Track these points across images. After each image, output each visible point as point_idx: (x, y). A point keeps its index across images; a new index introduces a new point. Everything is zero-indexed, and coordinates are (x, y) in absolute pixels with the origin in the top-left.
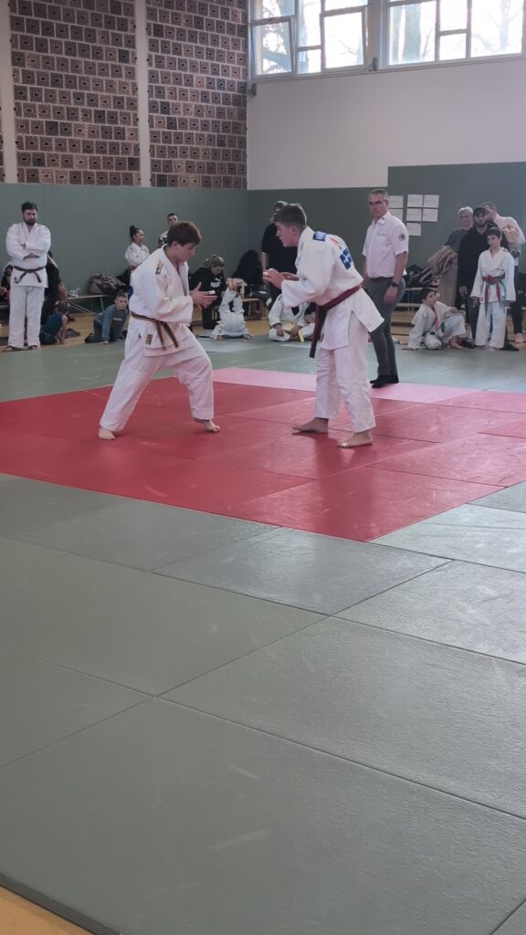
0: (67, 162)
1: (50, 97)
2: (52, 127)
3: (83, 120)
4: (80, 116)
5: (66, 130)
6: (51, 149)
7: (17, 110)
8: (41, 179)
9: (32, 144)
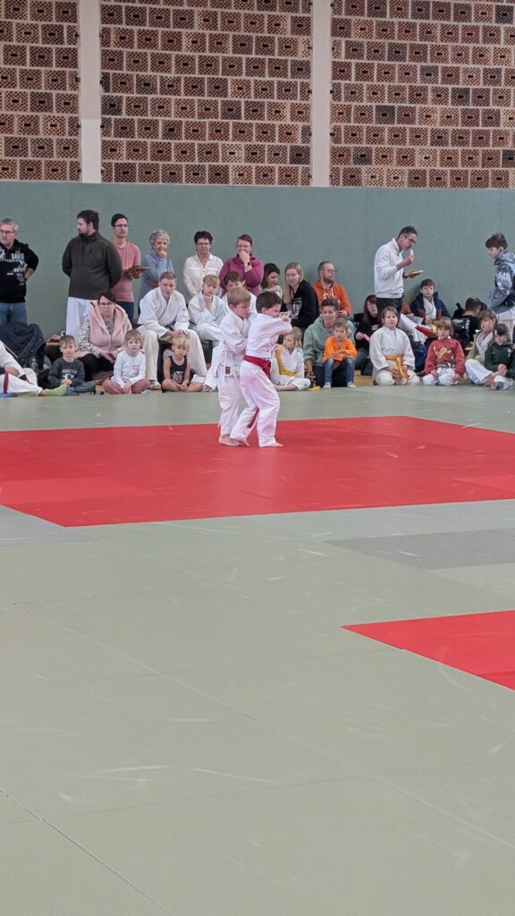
0: (405, 158)
1: (386, 73)
2: (386, 114)
3: (434, 101)
4: (430, 96)
5: (407, 116)
6: (382, 141)
7: (335, 93)
8: (363, 182)
9: (353, 135)
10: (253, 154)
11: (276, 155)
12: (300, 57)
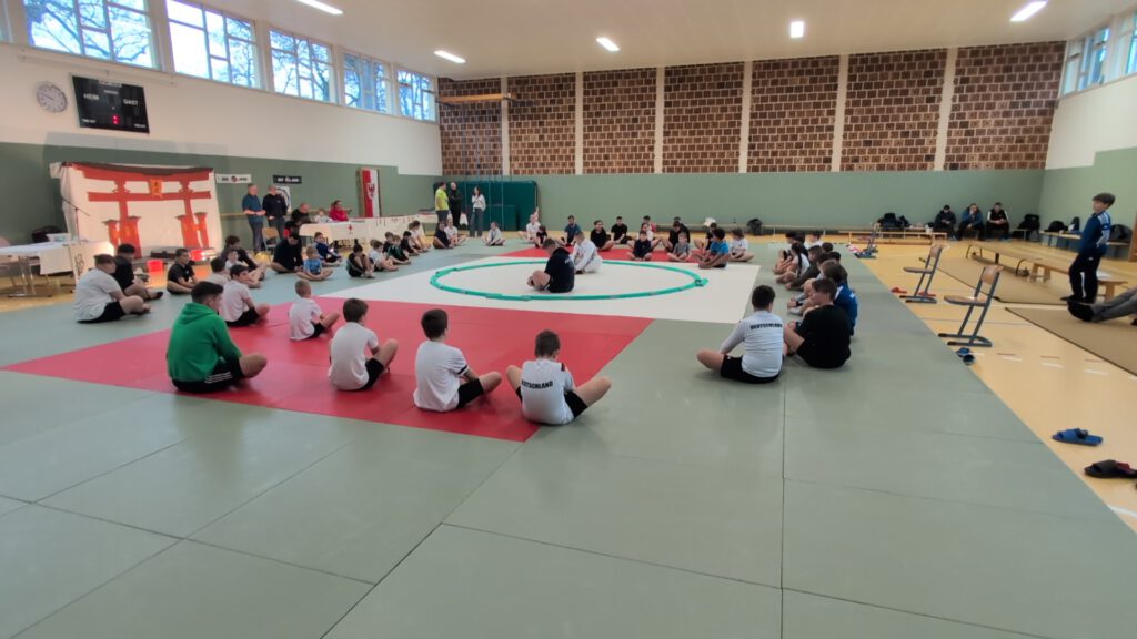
0: (876, 160)
1: (869, 128)
2: (867, 143)
3: (892, 137)
4: (890, 135)
6: (865, 153)
7: (845, 136)
8: (855, 169)
9: (852, 152)
10: (807, 161)
11: (817, 161)
12: (830, 124)
